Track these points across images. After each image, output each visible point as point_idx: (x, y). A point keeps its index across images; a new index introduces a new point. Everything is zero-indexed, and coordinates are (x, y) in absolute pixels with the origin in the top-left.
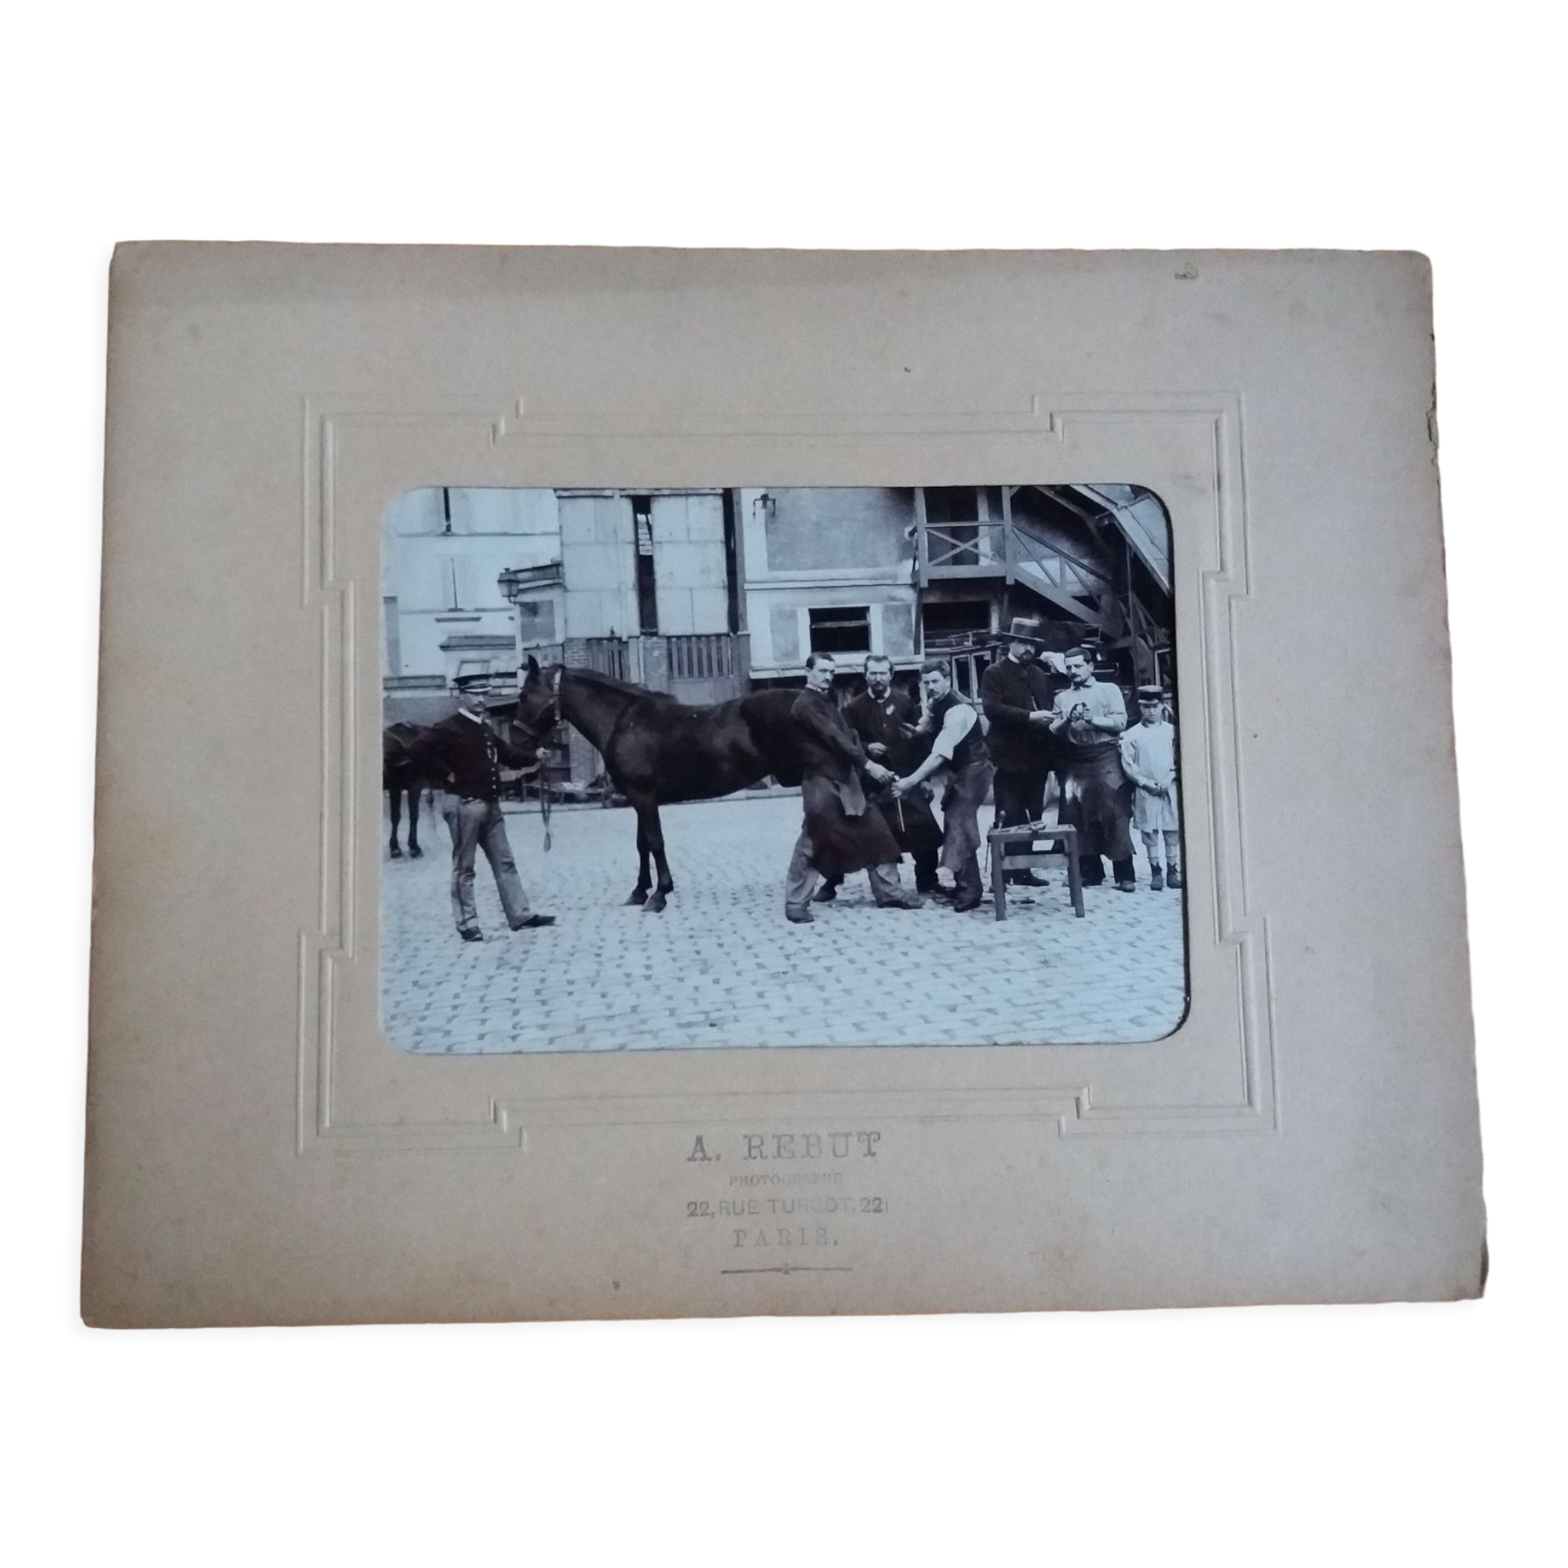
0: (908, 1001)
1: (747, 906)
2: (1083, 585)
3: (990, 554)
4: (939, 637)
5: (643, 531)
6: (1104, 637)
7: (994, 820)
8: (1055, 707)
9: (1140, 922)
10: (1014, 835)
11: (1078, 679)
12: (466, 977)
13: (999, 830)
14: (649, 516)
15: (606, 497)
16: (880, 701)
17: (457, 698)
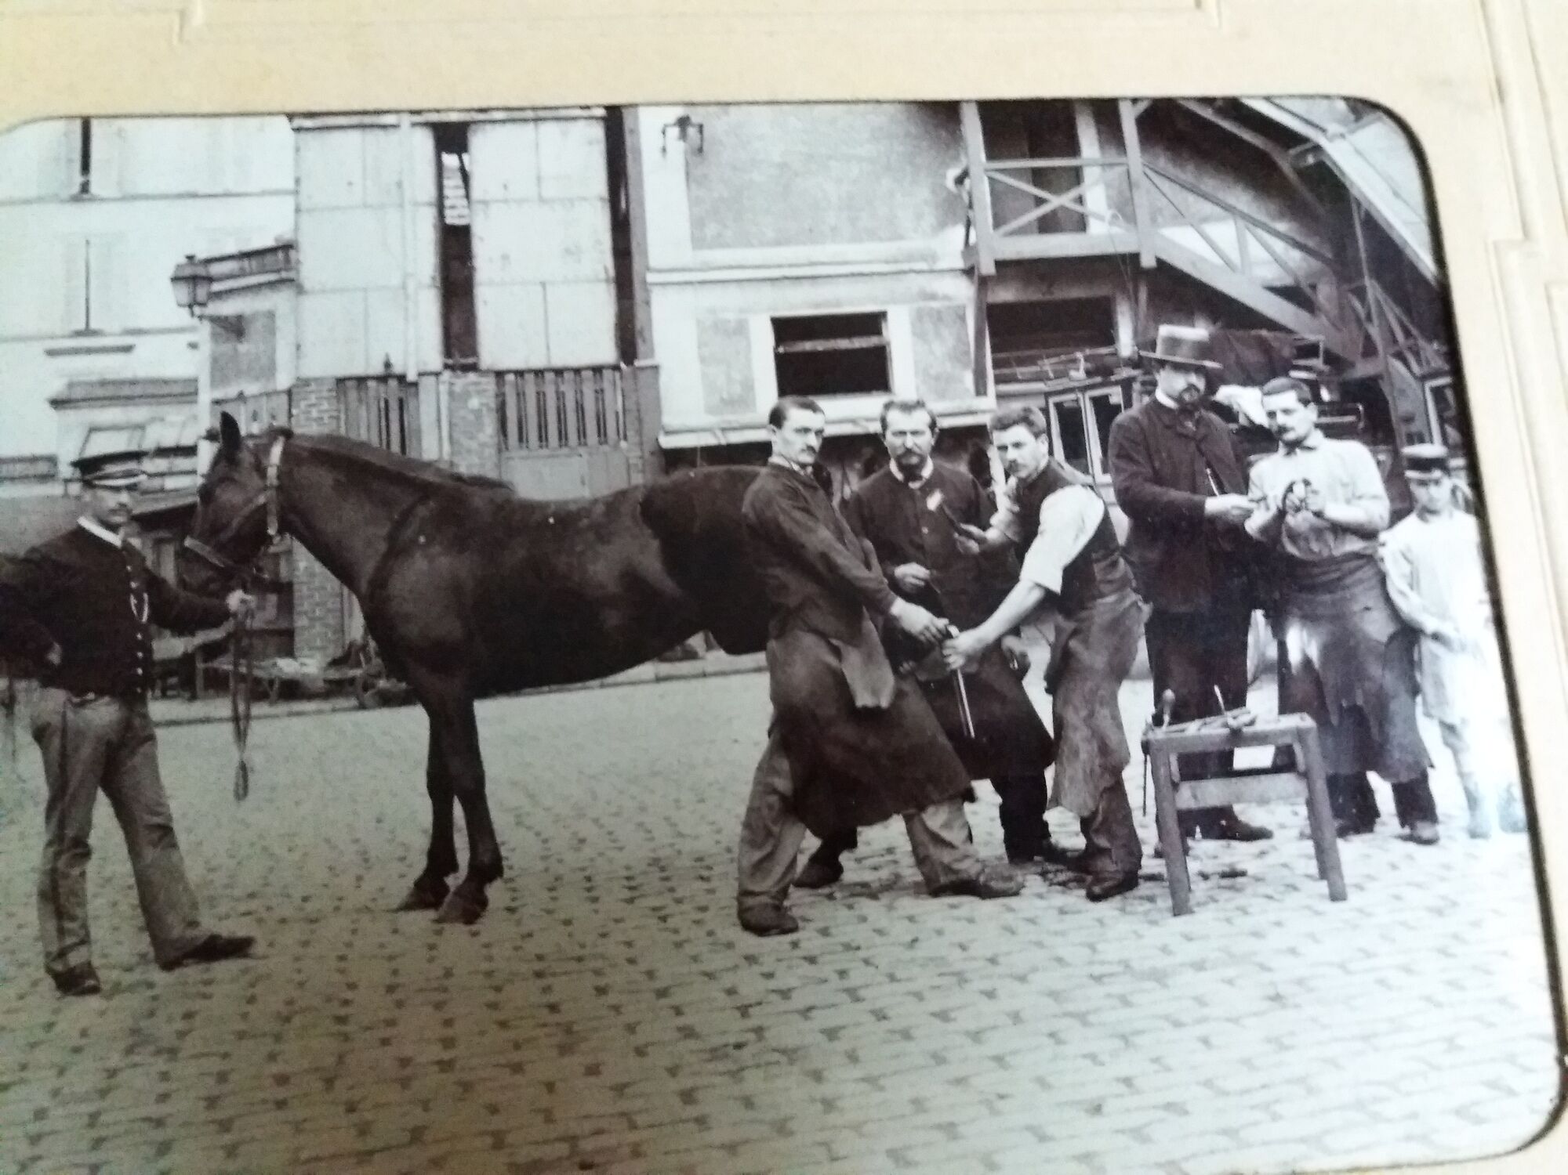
0: (1002, 1097)
1: (657, 903)
2: (1281, 266)
3: (1108, 214)
4: (1022, 362)
5: (453, 183)
6: (1331, 359)
7: (1152, 710)
8: (1252, 486)
9: (1454, 904)
10: (1194, 738)
11: (1290, 436)
12: (62, 1072)
13: (1164, 727)
14: (465, 157)
15: (384, 127)
16: (915, 485)
17: (78, 498)
